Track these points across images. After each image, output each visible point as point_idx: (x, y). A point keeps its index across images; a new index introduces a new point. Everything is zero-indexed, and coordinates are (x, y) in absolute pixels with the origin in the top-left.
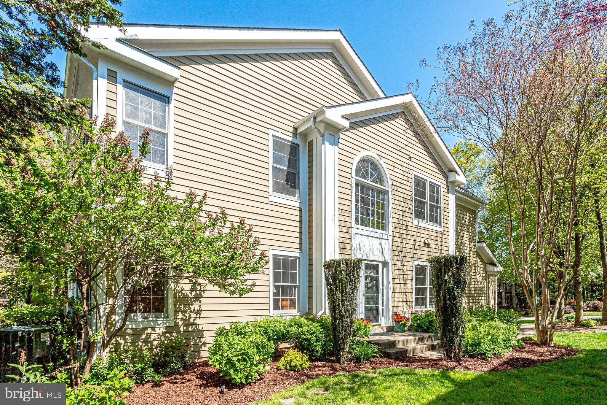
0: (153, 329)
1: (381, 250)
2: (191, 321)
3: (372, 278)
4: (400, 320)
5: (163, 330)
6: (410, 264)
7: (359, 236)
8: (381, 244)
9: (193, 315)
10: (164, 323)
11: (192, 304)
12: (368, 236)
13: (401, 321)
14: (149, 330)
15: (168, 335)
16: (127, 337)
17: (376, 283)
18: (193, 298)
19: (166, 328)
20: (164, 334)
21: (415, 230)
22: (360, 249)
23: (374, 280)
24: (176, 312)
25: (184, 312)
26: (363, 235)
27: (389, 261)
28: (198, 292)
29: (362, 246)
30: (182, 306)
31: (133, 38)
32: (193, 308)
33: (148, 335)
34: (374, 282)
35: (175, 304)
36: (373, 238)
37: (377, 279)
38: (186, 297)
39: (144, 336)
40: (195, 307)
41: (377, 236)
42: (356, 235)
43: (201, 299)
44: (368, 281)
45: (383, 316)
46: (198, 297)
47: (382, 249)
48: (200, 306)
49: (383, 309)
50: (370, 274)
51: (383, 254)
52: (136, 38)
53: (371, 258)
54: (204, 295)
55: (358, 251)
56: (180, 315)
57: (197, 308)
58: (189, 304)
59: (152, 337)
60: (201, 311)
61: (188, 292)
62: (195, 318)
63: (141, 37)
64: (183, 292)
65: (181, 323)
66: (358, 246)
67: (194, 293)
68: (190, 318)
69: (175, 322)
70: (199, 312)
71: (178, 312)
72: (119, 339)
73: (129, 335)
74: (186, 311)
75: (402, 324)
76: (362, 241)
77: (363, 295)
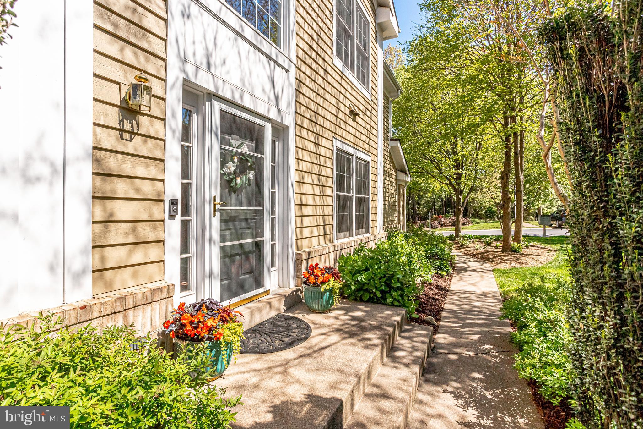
3: (243, 159)
4: (321, 279)
6: (328, 144)
13: (323, 283)
17: (256, 176)
21: (338, 78)
23: (251, 168)
29: (216, 59)
34: (251, 175)
37: (258, 167)
41: (263, 47)
44: (232, 167)
45: (273, 265)
49: (273, 246)
50: (239, 146)
53: (248, 103)
75: (326, 291)
76: (215, 44)
77: (215, 210)
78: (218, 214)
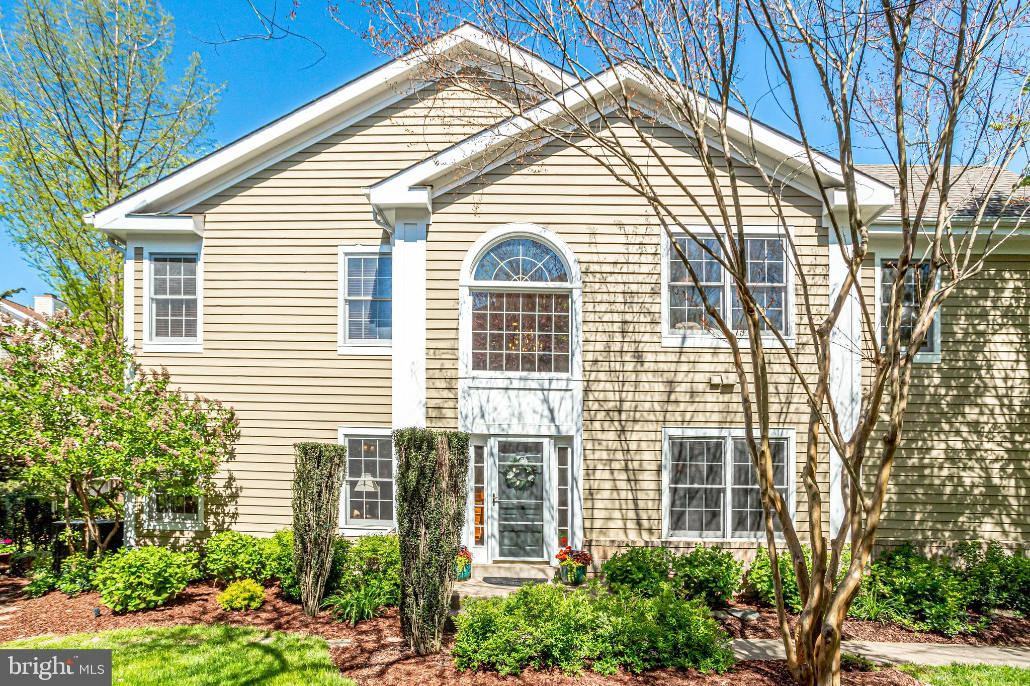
0: (182, 532)
1: (547, 413)
2: (226, 526)
3: (522, 468)
5: (192, 534)
6: (652, 436)
7: (480, 391)
8: (546, 401)
9: (227, 519)
10: (192, 527)
11: (227, 506)
12: (507, 389)
14: (178, 534)
15: (198, 541)
16: (155, 539)
18: (228, 497)
19: (196, 532)
20: (194, 539)
21: (673, 357)
22: (483, 416)
23: (531, 474)
24: (207, 514)
25: (217, 514)
26: (490, 388)
27: (572, 433)
28: (234, 490)
29: (488, 409)
30: (214, 507)
31: (142, 205)
32: (227, 510)
33: (177, 539)
34: (531, 478)
35: (206, 505)
36: (521, 392)
38: (218, 496)
39: (172, 540)
40: (230, 509)
41: (534, 385)
42: (472, 391)
43: (238, 499)
44: (511, 475)
46: (234, 496)
47: (551, 411)
48: (236, 509)
49: (563, 531)
50: (516, 461)
51: (553, 420)
52: (145, 204)
53: (516, 429)
54: (241, 494)
55: (478, 420)
56: (212, 518)
57: (233, 510)
58: (222, 505)
59: (181, 542)
60: (237, 514)
61: (221, 490)
62: (231, 523)
63: (149, 201)
64: (216, 489)
65: (212, 527)
66: (477, 411)
67: (229, 491)
68: (224, 522)
69: (205, 526)
70: (235, 515)
71: (209, 514)
72: (147, 540)
73: (156, 536)
74: (218, 514)
76: (488, 401)
77: (494, 502)
78: (497, 504)
